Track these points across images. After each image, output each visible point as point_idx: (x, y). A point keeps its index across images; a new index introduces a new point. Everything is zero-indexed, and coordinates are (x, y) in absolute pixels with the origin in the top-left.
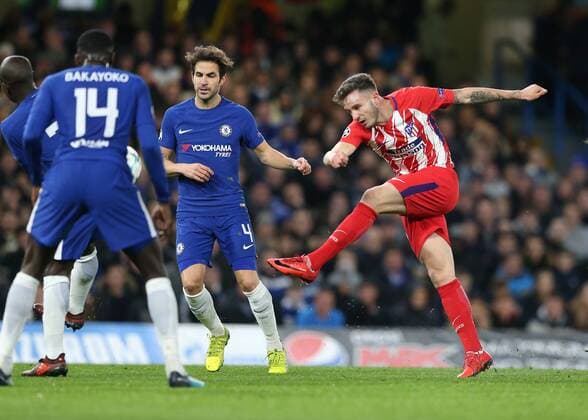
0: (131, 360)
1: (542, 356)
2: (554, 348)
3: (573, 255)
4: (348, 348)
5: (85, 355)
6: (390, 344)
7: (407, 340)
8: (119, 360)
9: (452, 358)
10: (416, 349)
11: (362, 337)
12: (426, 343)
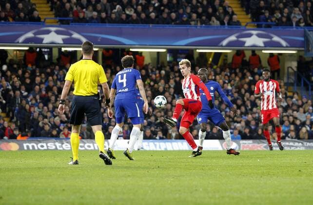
0: (184, 149)
1: (288, 146)
2: (291, 144)
3: (300, 121)
4: (239, 145)
5: (173, 148)
6: (250, 144)
7: (253, 143)
8: (181, 149)
9: (265, 147)
10: (256, 145)
11: (242, 142)
12: (259, 144)
